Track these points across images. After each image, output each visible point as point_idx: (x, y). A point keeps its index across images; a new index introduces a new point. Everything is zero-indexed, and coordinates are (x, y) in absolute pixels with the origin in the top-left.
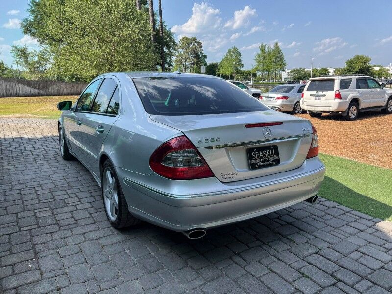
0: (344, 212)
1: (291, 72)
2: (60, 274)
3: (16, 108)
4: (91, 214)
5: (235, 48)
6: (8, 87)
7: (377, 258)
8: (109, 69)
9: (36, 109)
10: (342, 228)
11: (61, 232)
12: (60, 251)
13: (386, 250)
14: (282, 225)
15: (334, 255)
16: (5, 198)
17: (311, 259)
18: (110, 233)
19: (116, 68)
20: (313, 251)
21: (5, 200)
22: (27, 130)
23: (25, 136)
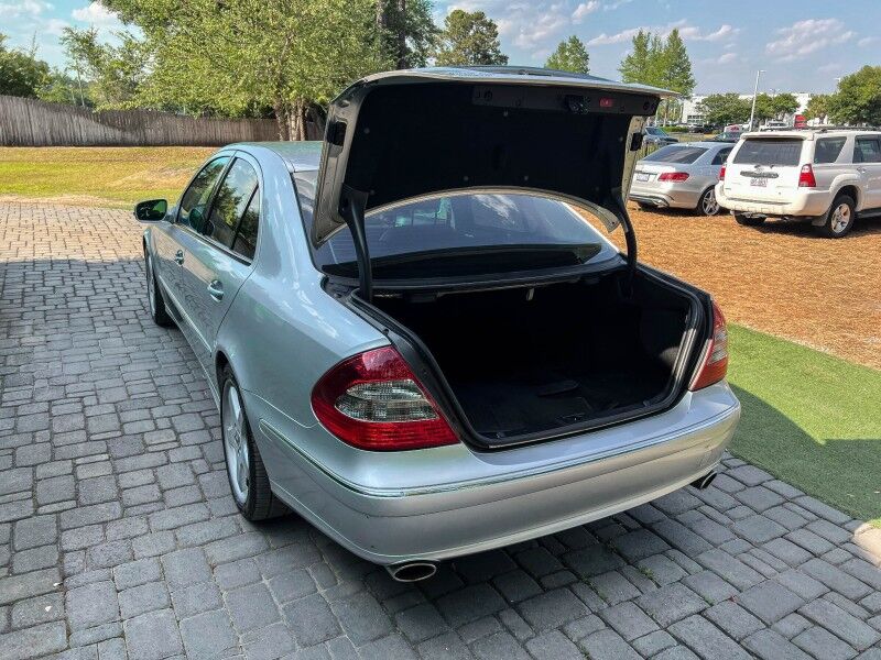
0: (781, 500)
1: (704, 101)
2: (109, 635)
3: (71, 175)
4: (197, 476)
5: (575, 41)
6: (56, 124)
7: (841, 633)
8: (276, 92)
9: (115, 178)
10: (770, 546)
11: (124, 521)
12: (118, 572)
13: (865, 614)
14: (629, 530)
15: (740, 623)
16: (16, 425)
17: (682, 630)
18: (234, 529)
19: (291, 89)
20: (693, 605)
21: (15, 431)
22: (85, 238)
23: (78, 257)
